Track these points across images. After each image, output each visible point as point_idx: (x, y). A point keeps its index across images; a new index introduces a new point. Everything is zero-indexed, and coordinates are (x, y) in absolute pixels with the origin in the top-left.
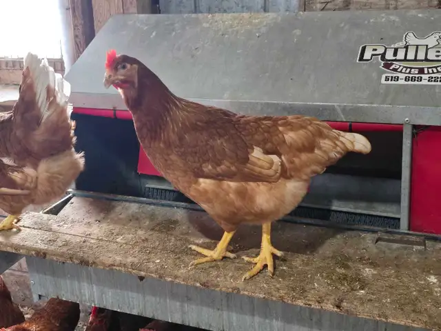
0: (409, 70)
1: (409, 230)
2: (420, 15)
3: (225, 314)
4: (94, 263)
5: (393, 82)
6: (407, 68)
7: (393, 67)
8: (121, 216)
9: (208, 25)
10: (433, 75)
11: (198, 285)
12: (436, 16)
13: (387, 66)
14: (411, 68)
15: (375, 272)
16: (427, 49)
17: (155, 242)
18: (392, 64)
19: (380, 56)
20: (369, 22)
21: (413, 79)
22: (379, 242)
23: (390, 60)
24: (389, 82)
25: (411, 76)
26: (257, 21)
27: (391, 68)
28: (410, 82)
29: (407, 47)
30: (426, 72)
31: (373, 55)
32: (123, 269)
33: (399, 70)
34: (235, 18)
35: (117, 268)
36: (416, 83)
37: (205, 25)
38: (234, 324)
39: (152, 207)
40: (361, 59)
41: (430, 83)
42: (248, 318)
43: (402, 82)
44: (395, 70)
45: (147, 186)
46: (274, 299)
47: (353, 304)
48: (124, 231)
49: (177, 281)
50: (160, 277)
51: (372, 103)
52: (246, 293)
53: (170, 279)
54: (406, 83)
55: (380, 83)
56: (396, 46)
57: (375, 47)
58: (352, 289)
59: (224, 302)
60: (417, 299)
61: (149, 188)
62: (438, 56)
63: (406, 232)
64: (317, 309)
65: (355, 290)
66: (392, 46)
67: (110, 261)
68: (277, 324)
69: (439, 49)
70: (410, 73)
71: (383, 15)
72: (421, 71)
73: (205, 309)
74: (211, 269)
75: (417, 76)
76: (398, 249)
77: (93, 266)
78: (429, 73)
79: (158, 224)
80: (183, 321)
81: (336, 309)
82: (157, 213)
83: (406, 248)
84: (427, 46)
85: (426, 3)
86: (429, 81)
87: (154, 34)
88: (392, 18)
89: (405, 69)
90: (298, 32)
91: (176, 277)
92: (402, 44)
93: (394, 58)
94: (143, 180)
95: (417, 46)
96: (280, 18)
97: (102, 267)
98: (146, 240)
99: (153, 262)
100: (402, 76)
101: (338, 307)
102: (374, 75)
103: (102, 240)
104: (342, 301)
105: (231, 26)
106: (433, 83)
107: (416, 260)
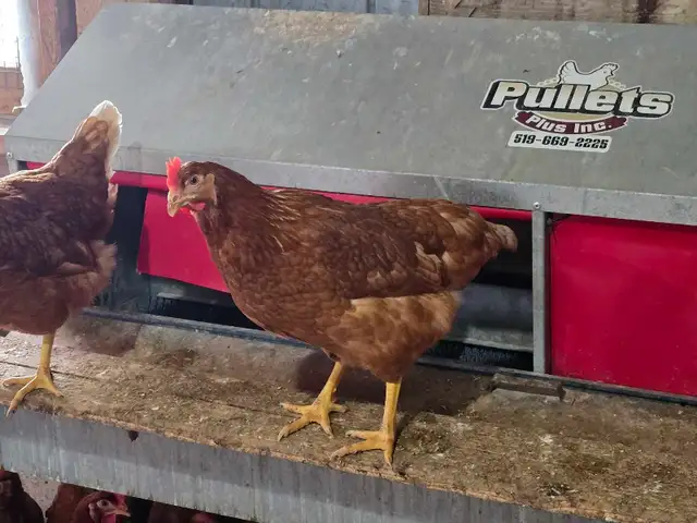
0: (553, 125)
1: (546, 372)
2: (592, 33)
3: (257, 493)
4: (60, 408)
5: (526, 145)
6: (551, 122)
7: (531, 119)
8: (108, 342)
9: (263, 31)
10: (585, 137)
11: (212, 443)
12: (616, 36)
13: (523, 118)
14: (557, 123)
15: (470, 429)
16: (588, 92)
17: (155, 380)
18: (531, 114)
19: (516, 100)
20: (513, 40)
21: (554, 141)
22: (498, 389)
23: (528, 108)
24: (520, 144)
25: (553, 135)
26: (341, 28)
27: (528, 121)
28: (550, 146)
29: (559, 88)
30: (576, 130)
31: (507, 98)
32: (103, 419)
33: (538, 126)
34: (307, 20)
35: (95, 417)
36: (558, 147)
37: (259, 30)
38: (271, 508)
39: (159, 328)
40: (488, 105)
41: (578, 149)
42: (290, 500)
43: (538, 145)
44: (533, 125)
45: (160, 295)
46: (317, 463)
47: (421, 470)
48: (108, 362)
49: (181, 437)
50: (158, 431)
51: (487, 178)
52: (279, 455)
53: (172, 435)
54: (544, 146)
55: (506, 146)
56: (544, 84)
57: (512, 85)
58: (427, 452)
59: (256, 474)
60: (512, 465)
61: (164, 299)
62: (600, 105)
63: (542, 375)
64: (375, 478)
65: (432, 453)
66: (538, 85)
67: (84, 408)
68: (332, 508)
69: (604, 94)
70: (552, 131)
71: (538, 29)
72: (570, 128)
73: (227, 486)
74: (233, 422)
75: (561, 136)
76: (523, 399)
77: (59, 414)
78: (580, 132)
79: (167, 356)
80: (195, 505)
81: (399, 478)
82: (165, 338)
83: (533, 399)
84: (589, 86)
85: (620, 5)
86: (577, 145)
87: (174, 40)
88: (550, 34)
89: (547, 124)
90: (402, 52)
91: (180, 432)
92: (553, 81)
93: (537, 105)
94: (154, 285)
95: (575, 86)
96: (377, 26)
97: (71, 416)
98: (143, 377)
99: (150, 410)
100: (540, 135)
101: (402, 474)
102: (501, 131)
103: (73, 376)
104: (407, 466)
105: (299, 34)
106: (582, 149)
107: (544, 417)
